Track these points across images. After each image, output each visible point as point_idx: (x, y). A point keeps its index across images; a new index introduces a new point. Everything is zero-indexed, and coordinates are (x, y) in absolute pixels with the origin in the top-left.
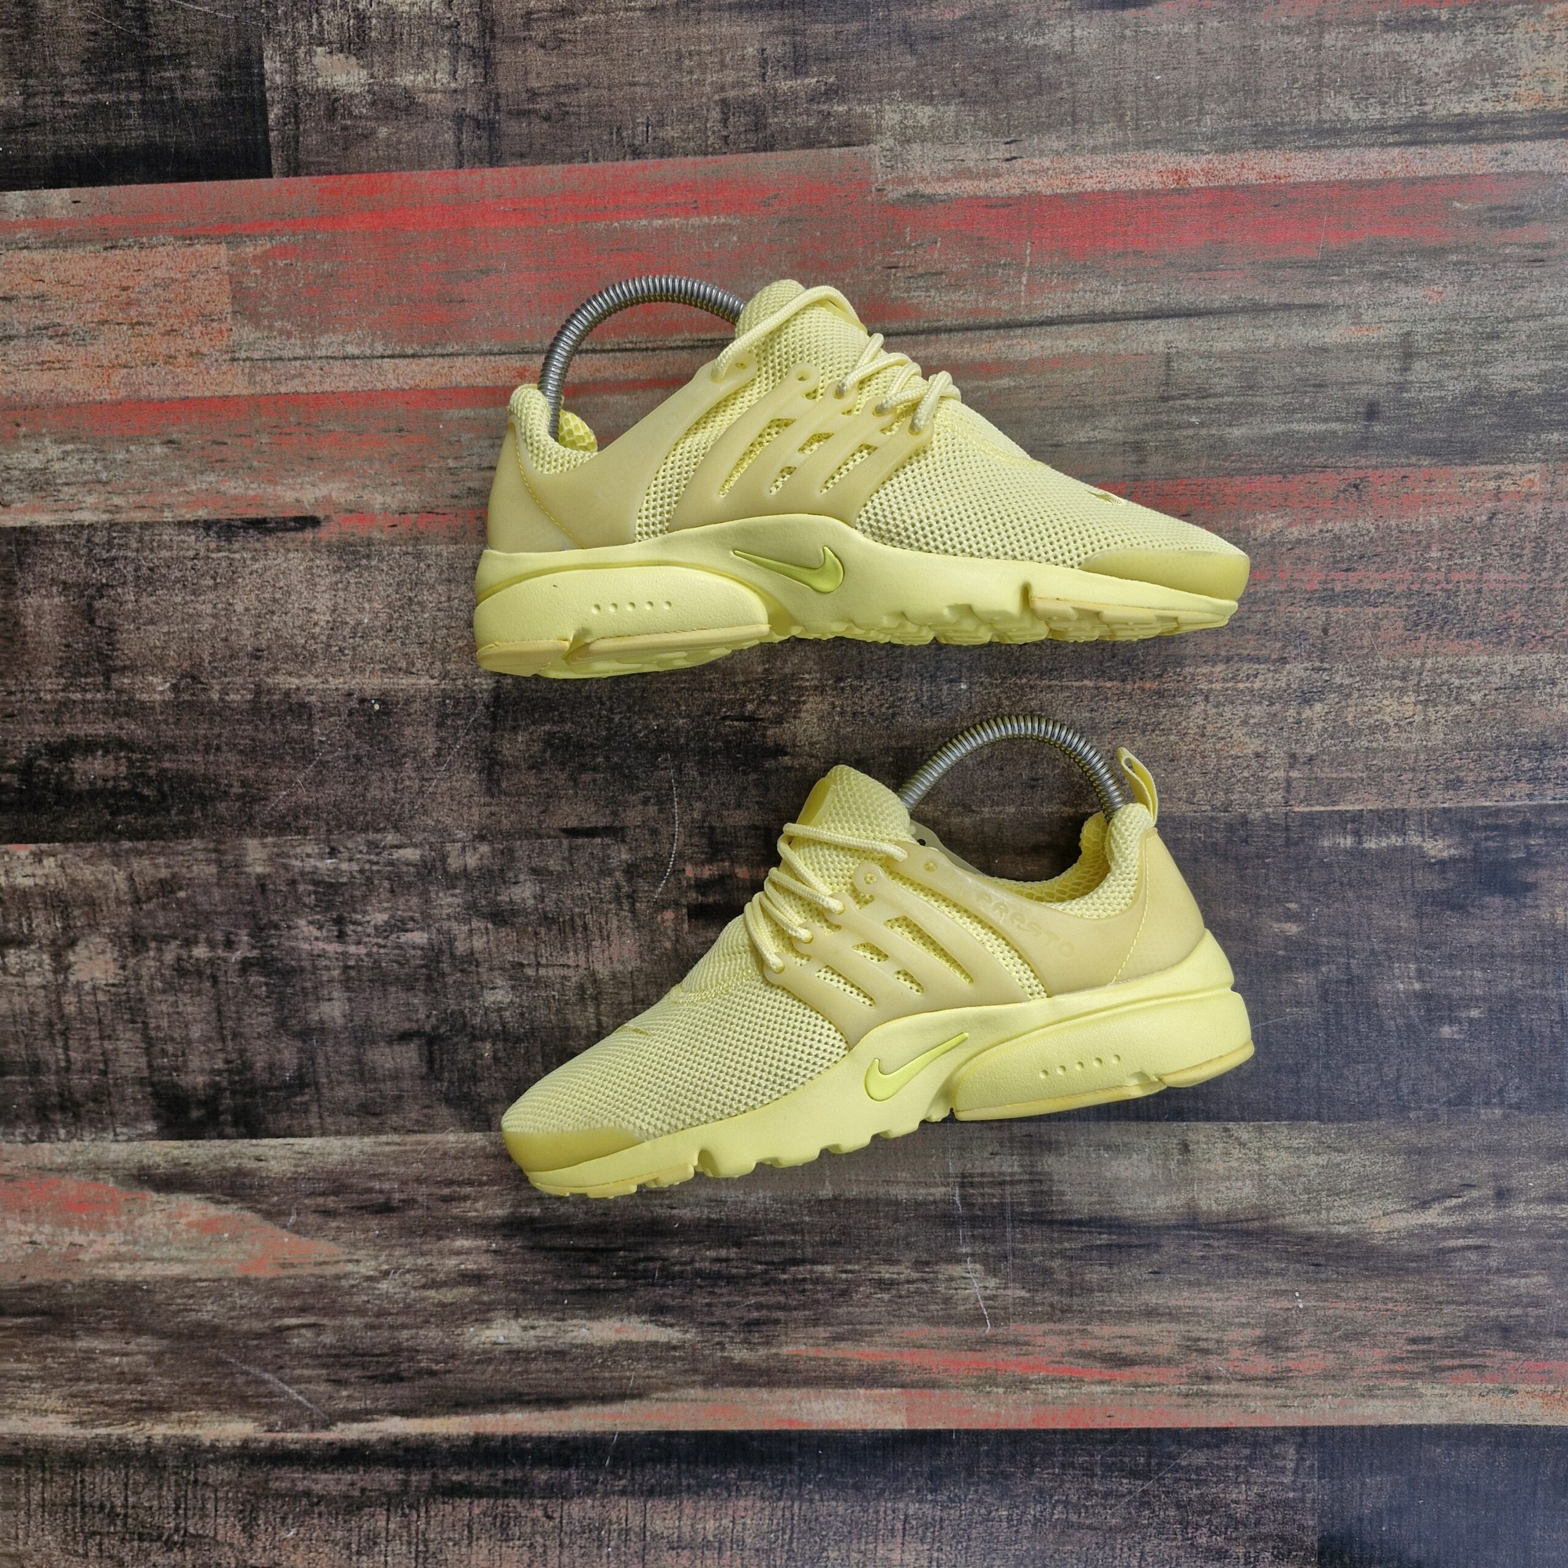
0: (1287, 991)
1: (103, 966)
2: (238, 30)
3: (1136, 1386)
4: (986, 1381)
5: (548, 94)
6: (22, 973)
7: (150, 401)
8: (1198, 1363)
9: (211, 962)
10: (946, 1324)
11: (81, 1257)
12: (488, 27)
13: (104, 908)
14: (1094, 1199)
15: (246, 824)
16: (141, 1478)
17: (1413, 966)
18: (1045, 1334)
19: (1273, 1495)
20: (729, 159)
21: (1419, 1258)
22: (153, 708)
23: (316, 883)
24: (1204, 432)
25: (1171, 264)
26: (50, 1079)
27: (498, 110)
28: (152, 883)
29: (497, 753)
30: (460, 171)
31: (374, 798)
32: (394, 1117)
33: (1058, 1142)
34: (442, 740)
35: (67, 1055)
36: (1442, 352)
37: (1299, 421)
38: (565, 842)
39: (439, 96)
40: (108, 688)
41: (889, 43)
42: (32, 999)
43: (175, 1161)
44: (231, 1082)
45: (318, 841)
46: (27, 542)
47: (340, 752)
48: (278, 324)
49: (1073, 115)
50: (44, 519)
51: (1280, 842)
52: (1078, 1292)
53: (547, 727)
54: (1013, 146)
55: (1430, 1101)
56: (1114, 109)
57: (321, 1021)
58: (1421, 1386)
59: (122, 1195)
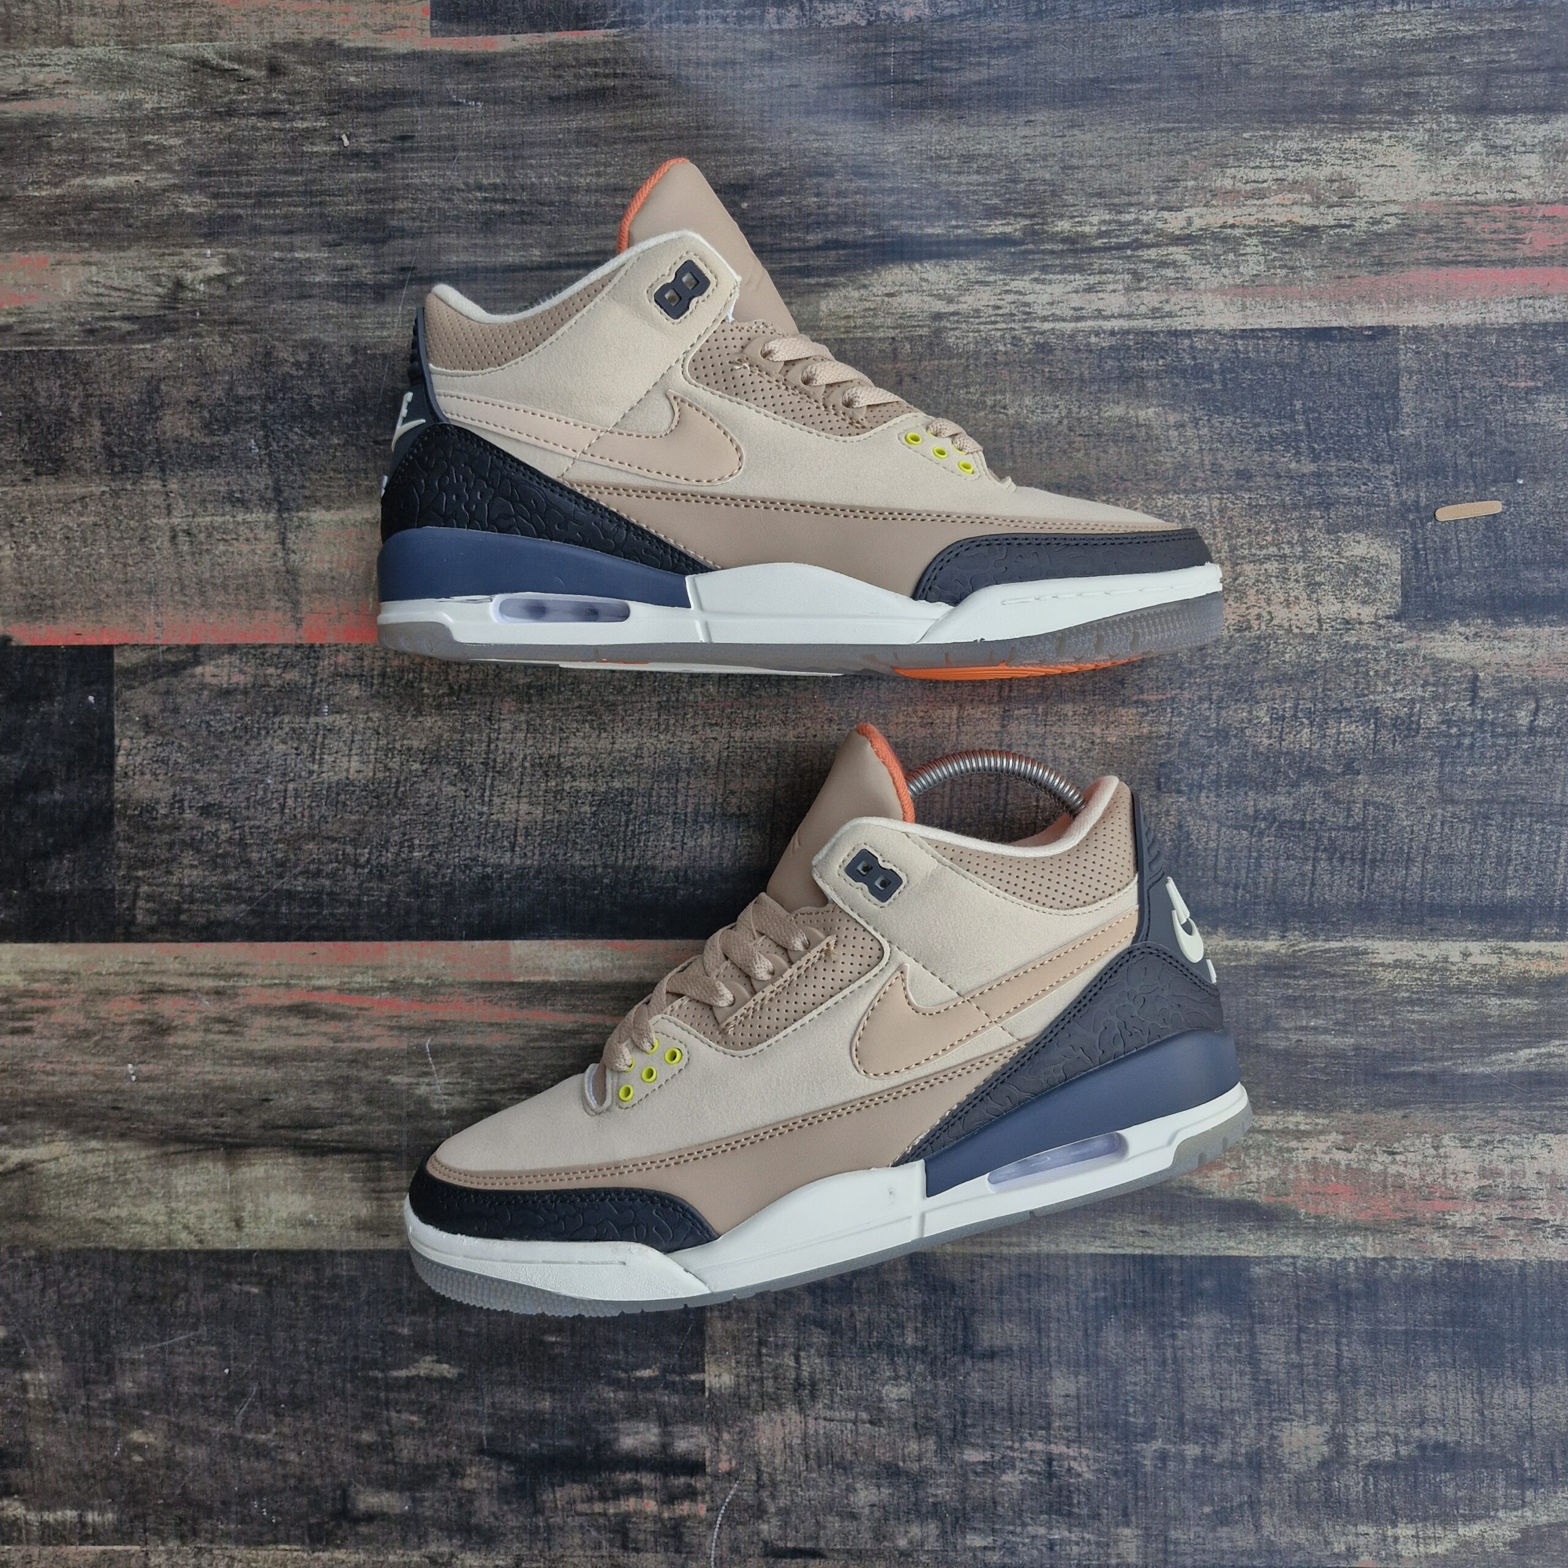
0: (143, 1375)
3: (288, 985)
4: (432, 990)
6: (1378, 1436)
8: (227, 1008)
9: (1184, 1440)
10: (468, 1048)
11: (1341, 1137)
14: (322, 1175)
16: (1297, 893)
18: (371, 1039)
21: (22, 1116)
26: (1360, 1325)
33: (358, 1230)
38: (822, 1544)
42: (1371, 1408)
43: (1234, 1234)
57: (1076, 1375)
58: (20, 983)
59: (1292, 1200)
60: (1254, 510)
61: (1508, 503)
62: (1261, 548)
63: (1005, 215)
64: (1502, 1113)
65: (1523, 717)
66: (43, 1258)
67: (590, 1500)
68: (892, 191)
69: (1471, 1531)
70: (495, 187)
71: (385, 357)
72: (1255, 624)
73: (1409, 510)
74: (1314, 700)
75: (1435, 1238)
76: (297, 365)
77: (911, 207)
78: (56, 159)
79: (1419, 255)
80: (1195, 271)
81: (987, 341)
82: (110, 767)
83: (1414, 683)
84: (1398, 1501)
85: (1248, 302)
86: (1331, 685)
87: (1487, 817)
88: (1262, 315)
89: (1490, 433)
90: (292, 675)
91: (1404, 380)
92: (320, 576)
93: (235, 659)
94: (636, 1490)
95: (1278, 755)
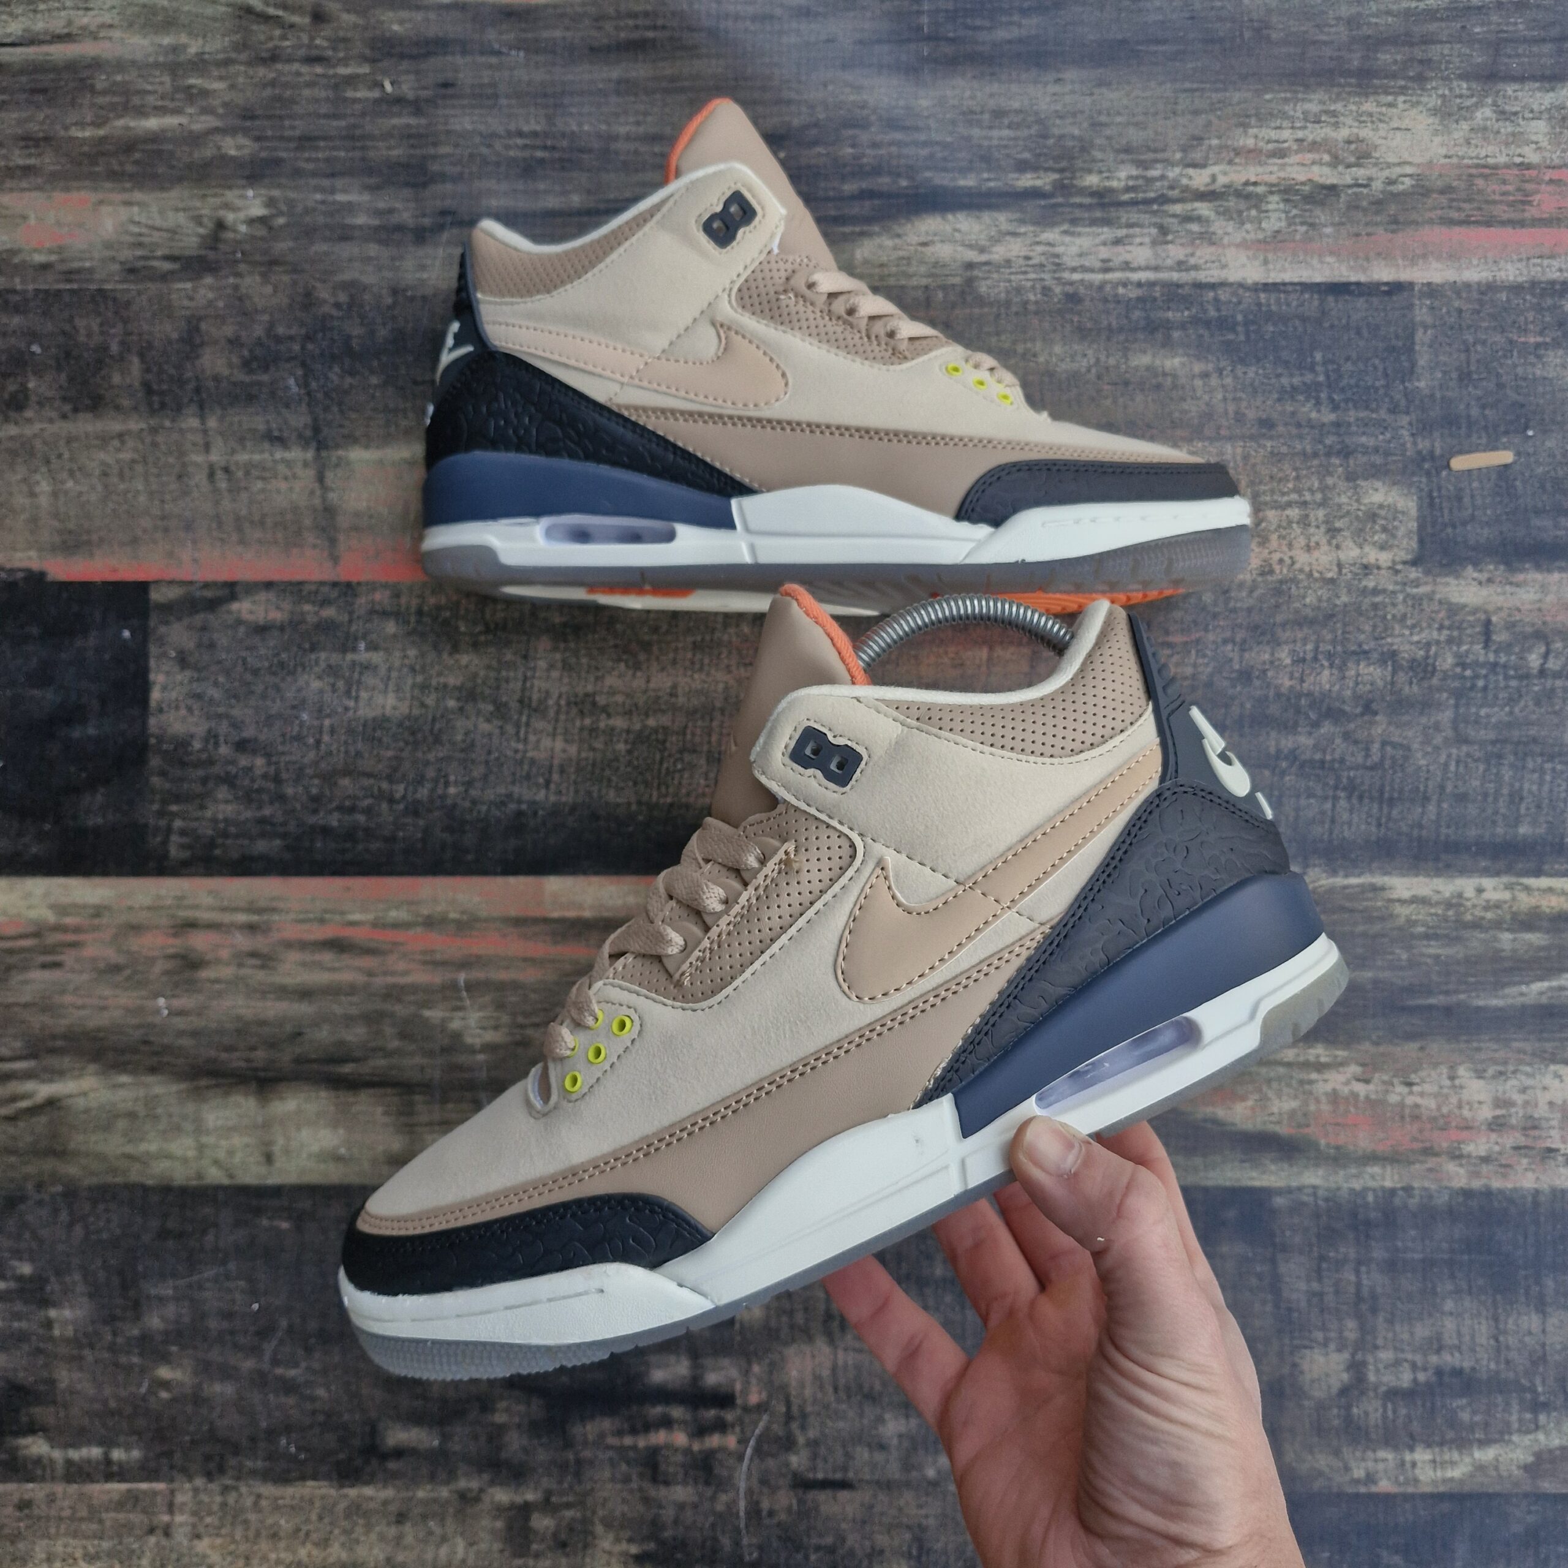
0: (171, 1310)
3: (322, 920)
4: (466, 925)
6: (1397, 1363)
8: (260, 943)
10: (502, 983)
11: (1359, 1069)
14: (355, 1109)
16: (1318, 831)
18: (406, 973)
21: (52, 1051)
26: (1378, 1253)
38: (851, 1475)
43: (1256, 1164)
58: (51, 917)
59: (1312, 1131)
60: (1276, 457)
61: (1518, 454)
62: (1283, 494)
63: (1035, 168)
64: (1515, 1045)
65: (1534, 660)
66: (71, 1193)
67: (620, 1433)
68: (925, 144)
69: (1486, 1455)
70: (535, 134)
71: (424, 298)
72: (1277, 568)
73: (1424, 459)
74: (1334, 642)
75: (1451, 1167)
76: (337, 305)
77: (945, 159)
78: (101, 100)
79: (1433, 215)
80: (1219, 226)
81: (1019, 290)
82: (144, 701)
83: (1430, 626)
84: (1416, 1426)
85: (1270, 256)
86: (1350, 628)
87: (1500, 756)
88: (1283, 270)
89: (1500, 386)
90: (329, 612)
91: (1419, 334)
92: (357, 514)
93: (272, 595)
94: (667, 1423)
95: (1299, 695)
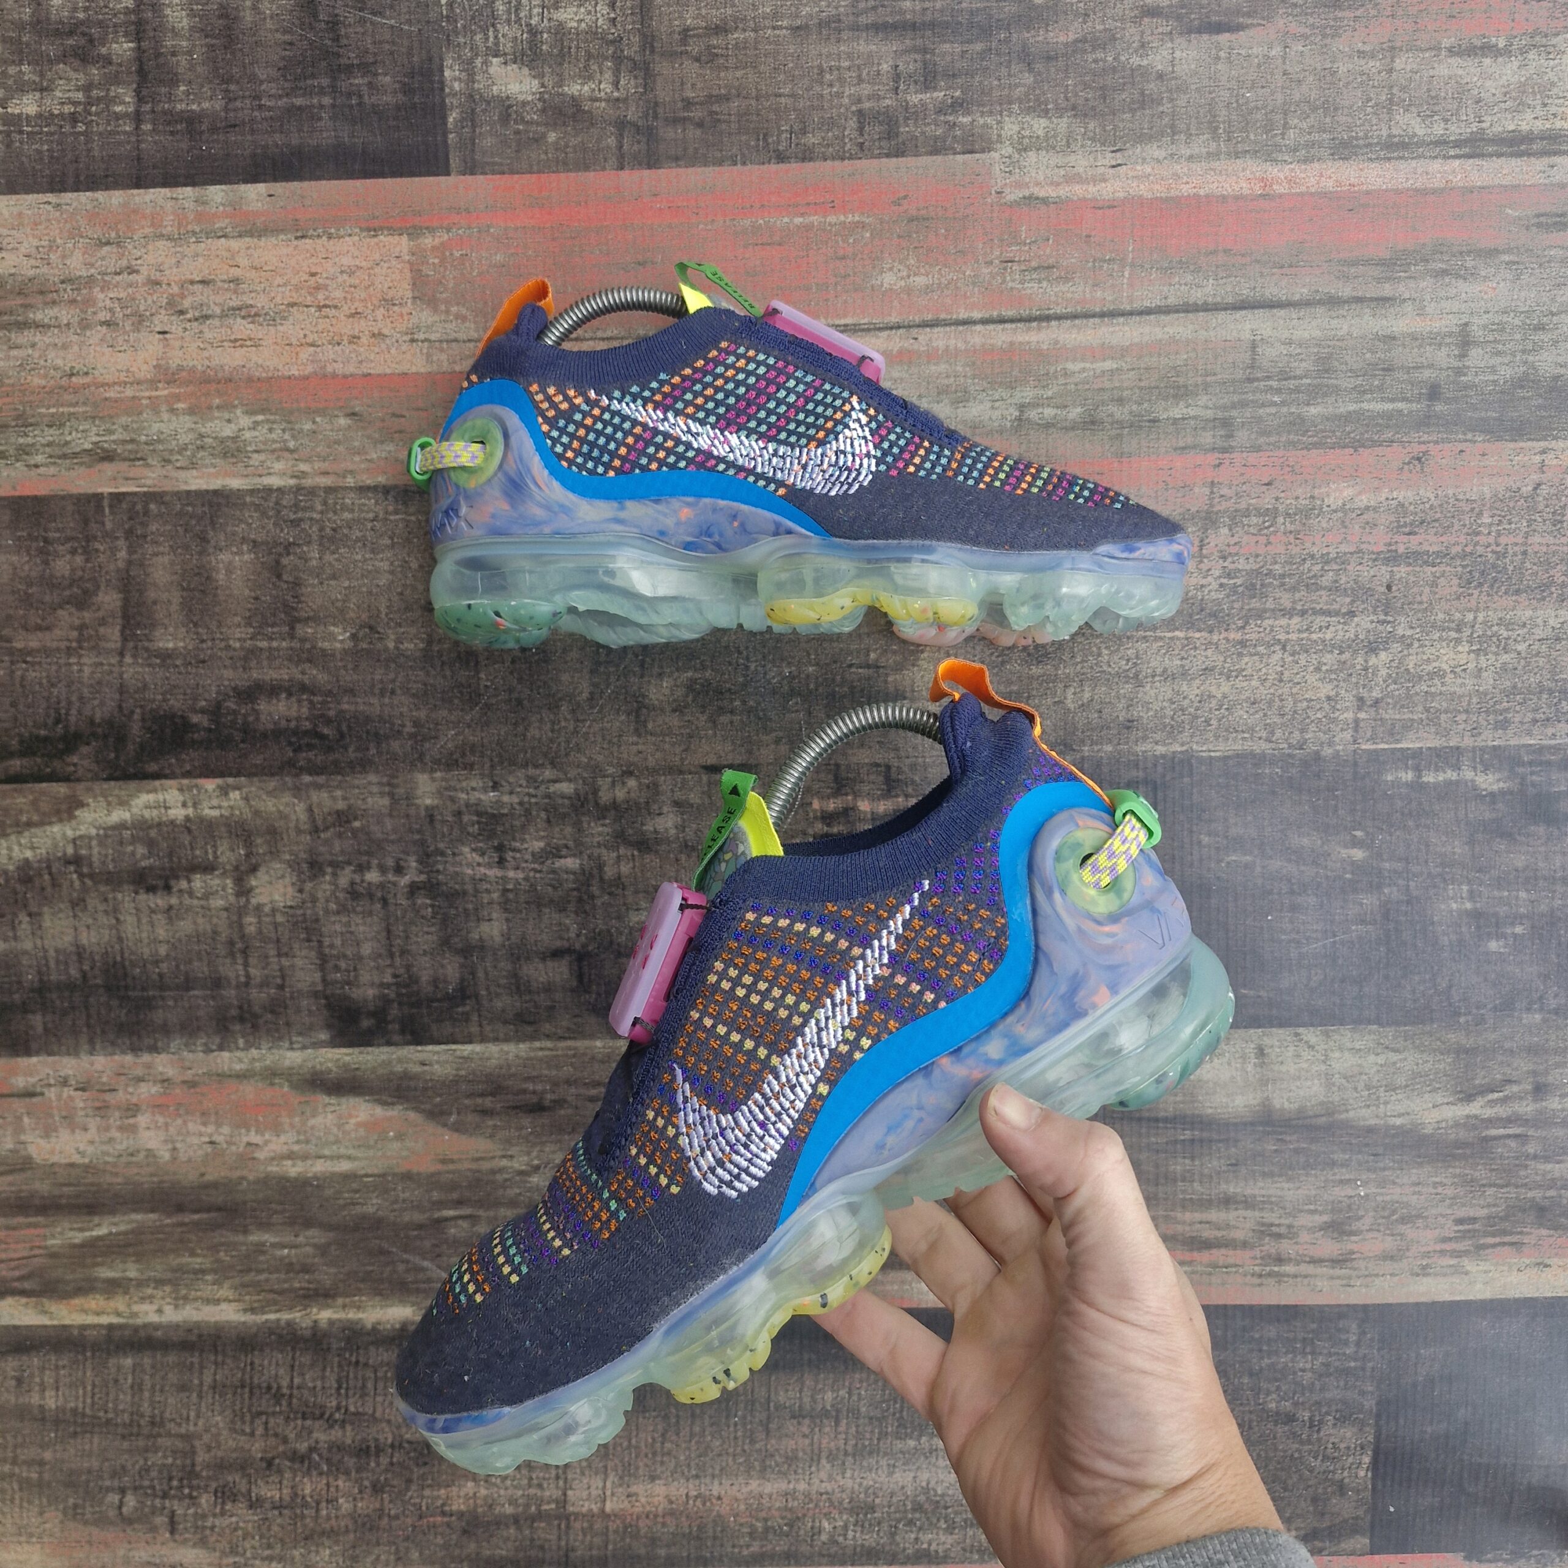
1: (282, 890)
2: (421, 42)
5: (701, 104)
7: (334, 376)
12: (649, 41)
13: (285, 837)
15: (418, 760)
17: (1465, 888)
19: (1337, 1364)
20: (863, 164)
22: (333, 655)
23: (479, 814)
24: (1285, 410)
25: (1258, 262)
27: (656, 117)
28: (330, 814)
29: (644, 696)
30: (621, 173)
31: (533, 737)
32: (547, 1026)
34: (595, 685)
35: (247, 971)
36: (1495, 341)
37: (1369, 401)
39: (603, 104)
40: (292, 637)
41: (1010, 61)
44: (399, 995)
45: (482, 775)
46: (219, 505)
47: (503, 696)
48: (454, 309)
49: (1173, 127)
50: (236, 483)
51: (1349, 776)
52: (1162, 1181)
53: (690, 674)
54: (1118, 154)
55: (1478, 1008)
56: (1210, 122)
